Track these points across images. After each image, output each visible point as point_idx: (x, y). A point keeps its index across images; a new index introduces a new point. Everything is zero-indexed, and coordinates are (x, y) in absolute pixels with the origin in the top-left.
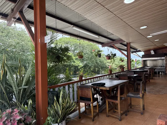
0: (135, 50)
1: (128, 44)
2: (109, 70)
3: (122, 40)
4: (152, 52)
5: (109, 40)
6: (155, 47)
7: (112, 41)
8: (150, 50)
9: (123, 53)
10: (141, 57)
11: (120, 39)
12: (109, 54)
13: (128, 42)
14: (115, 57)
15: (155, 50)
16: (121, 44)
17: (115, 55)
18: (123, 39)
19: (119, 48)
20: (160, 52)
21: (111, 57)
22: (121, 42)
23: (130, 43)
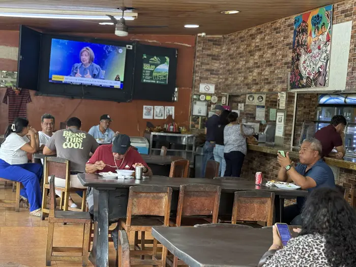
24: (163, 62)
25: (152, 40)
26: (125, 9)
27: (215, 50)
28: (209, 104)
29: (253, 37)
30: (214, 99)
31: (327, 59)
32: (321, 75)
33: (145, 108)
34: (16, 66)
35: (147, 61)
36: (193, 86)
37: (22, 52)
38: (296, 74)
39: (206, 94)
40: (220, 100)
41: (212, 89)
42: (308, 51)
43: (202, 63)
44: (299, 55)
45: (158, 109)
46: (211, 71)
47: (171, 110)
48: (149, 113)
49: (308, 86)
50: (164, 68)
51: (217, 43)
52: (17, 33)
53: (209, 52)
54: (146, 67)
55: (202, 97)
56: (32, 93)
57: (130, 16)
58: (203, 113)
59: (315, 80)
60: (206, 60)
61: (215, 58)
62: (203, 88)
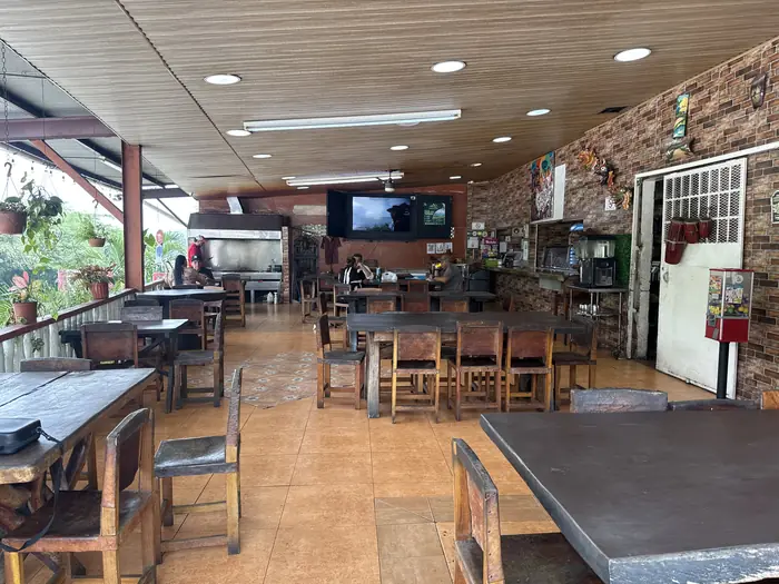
0: (158, 187)
1: (126, 153)
2: (18, 301)
3: (95, 121)
4: (235, 207)
5: (12, 107)
6: (249, 184)
7: (30, 116)
8: (223, 196)
9: (99, 197)
10: (187, 222)
11: (85, 110)
12: (13, 200)
13: (130, 140)
14: (55, 219)
15: (244, 198)
16: (87, 142)
17: (54, 207)
18: (107, 116)
19: (75, 162)
20: (265, 206)
21: (25, 214)
22: (87, 132)
23: (141, 146)
24: (440, 207)
25: (431, 191)
26: (391, 171)
27: (484, 194)
28: (480, 238)
29: (508, 181)
30: (485, 234)
31: (552, 195)
32: (548, 209)
33: (428, 246)
34: (325, 221)
35: (427, 208)
36: (466, 225)
37: (329, 210)
38: (534, 209)
39: (477, 231)
40: (489, 235)
41: (482, 226)
42: (540, 190)
43: (473, 206)
44: (535, 194)
45: (439, 245)
46: (481, 211)
47: (450, 245)
48: (431, 249)
49: (541, 218)
50: (441, 212)
51: (484, 188)
52: (325, 196)
53: (478, 196)
54: (427, 213)
55: (475, 233)
56: (341, 239)
57: (397, 176)
58: (476, 246)
59: (545, 213)
60: (476, 203)
61: (484, 200)
62: (474, 226)
